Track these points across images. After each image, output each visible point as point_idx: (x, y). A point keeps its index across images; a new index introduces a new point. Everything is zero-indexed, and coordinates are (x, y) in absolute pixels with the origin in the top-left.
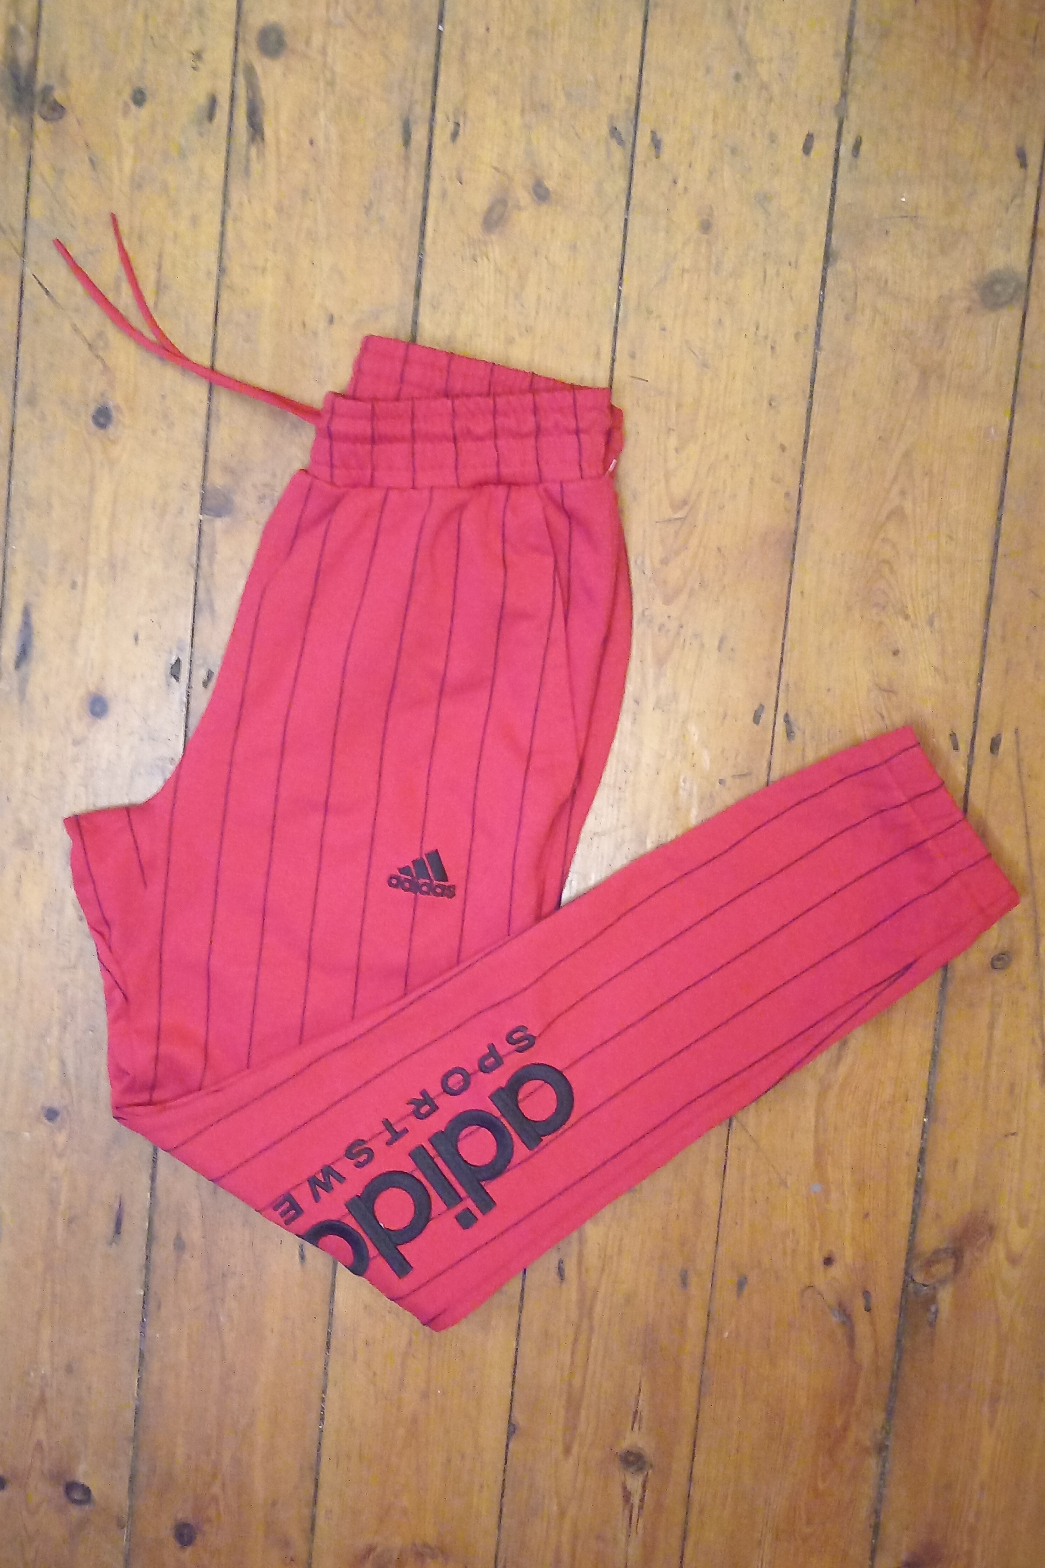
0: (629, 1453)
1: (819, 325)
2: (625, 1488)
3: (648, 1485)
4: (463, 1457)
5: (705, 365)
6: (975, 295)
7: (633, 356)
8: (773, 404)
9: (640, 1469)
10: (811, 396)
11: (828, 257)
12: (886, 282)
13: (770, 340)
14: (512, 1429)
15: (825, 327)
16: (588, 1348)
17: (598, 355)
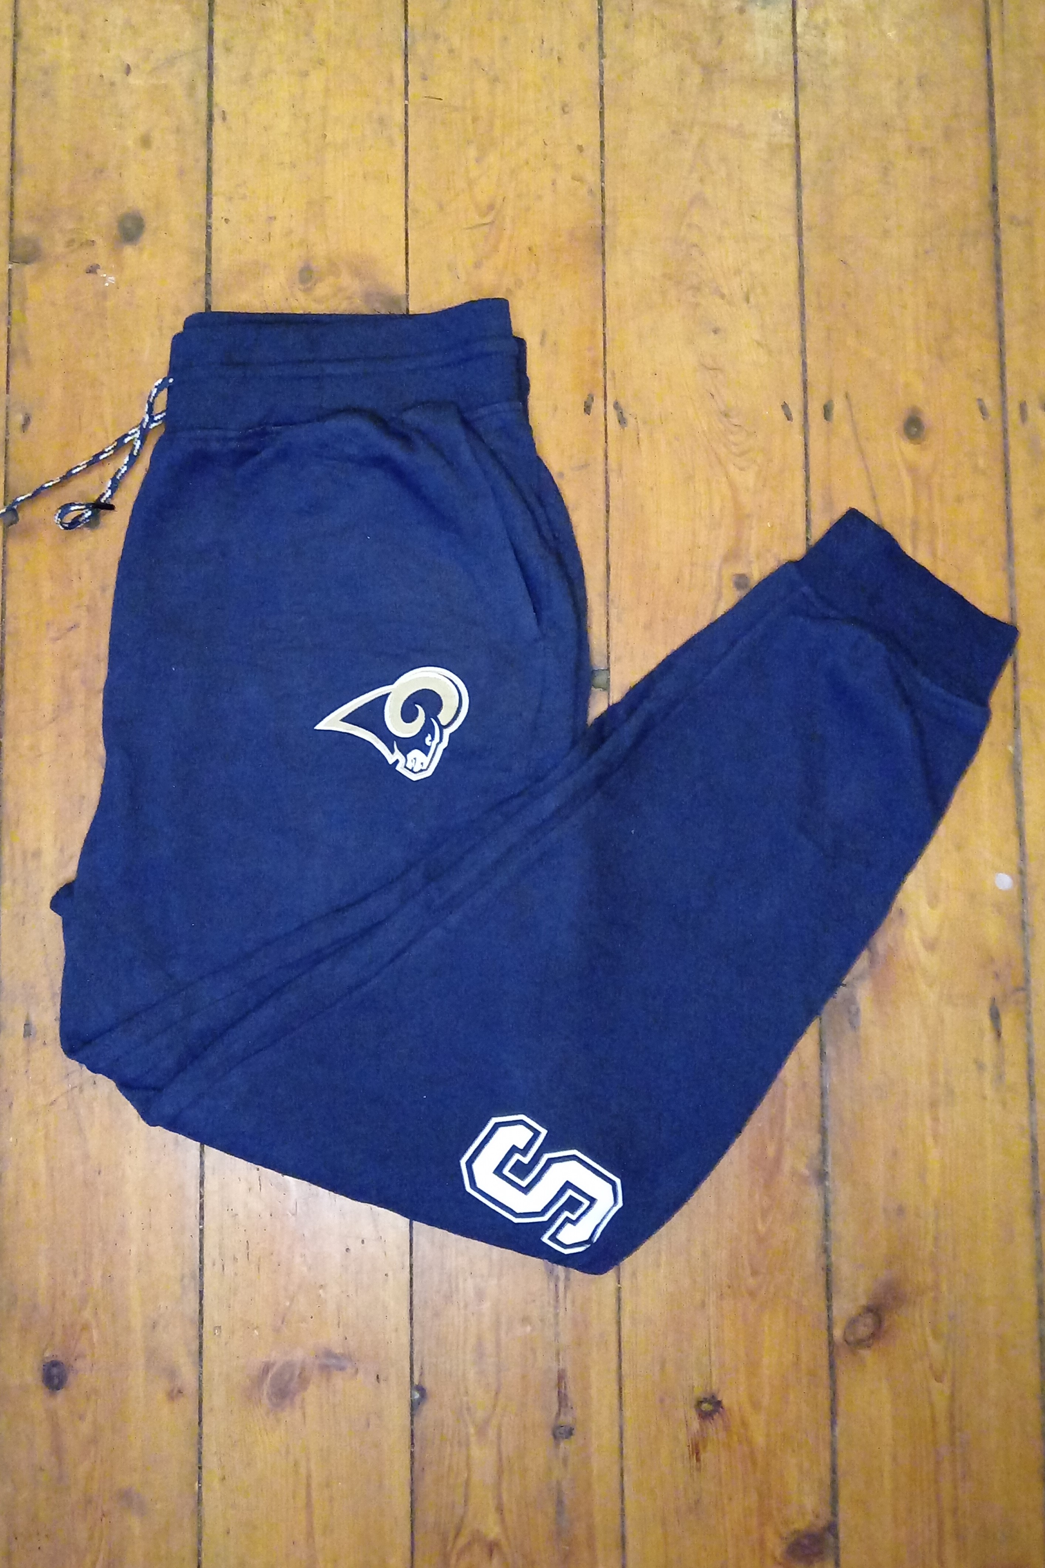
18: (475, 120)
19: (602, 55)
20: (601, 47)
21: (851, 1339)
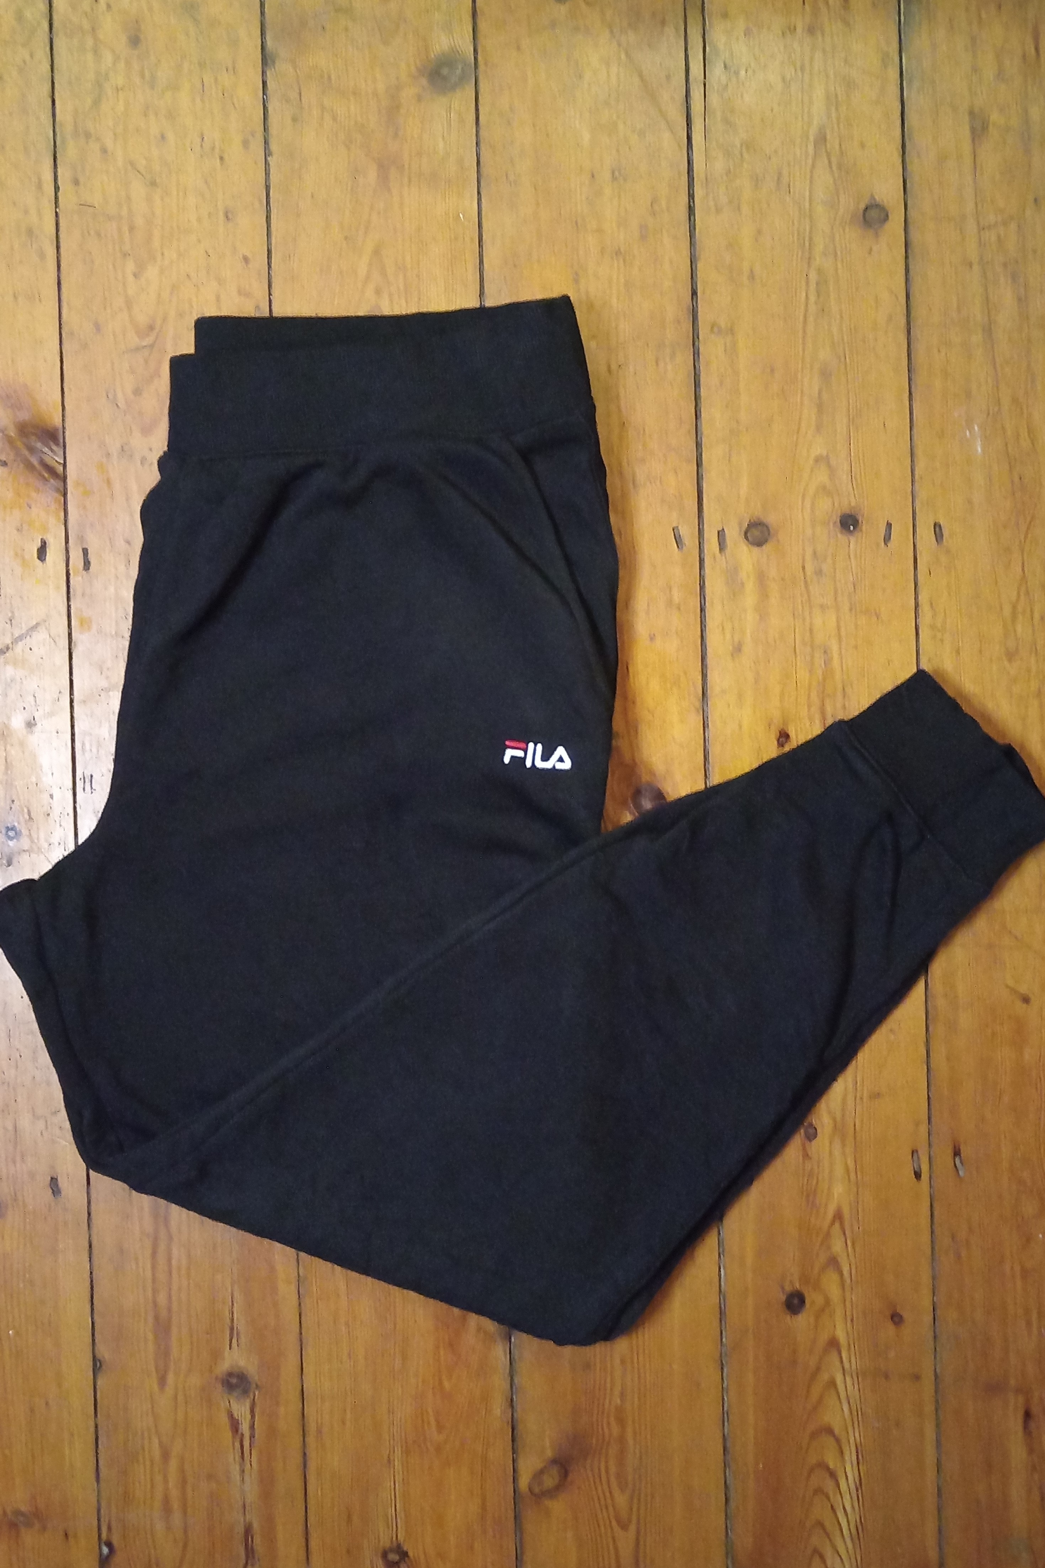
0: (230, 1374)
1: (266, 129)
2: (231, 1416)
3: (257, 1410)
4: (47, 1404)
5: (153, 184)
6: (424, 81)
7: (76, 182)
8: (230, 216)
9: (246, 1392)
10: (268, 203)
11: (266, 59)
12: (329, 78)
13: (217, 151)
14: (97, 1365)
15: (274, 130)
16: (169, 1260)
17: (39, 186)
18: (132, 229)
19: (267, 153)
20: (266, 142)
21: (537, 1490)
